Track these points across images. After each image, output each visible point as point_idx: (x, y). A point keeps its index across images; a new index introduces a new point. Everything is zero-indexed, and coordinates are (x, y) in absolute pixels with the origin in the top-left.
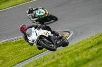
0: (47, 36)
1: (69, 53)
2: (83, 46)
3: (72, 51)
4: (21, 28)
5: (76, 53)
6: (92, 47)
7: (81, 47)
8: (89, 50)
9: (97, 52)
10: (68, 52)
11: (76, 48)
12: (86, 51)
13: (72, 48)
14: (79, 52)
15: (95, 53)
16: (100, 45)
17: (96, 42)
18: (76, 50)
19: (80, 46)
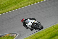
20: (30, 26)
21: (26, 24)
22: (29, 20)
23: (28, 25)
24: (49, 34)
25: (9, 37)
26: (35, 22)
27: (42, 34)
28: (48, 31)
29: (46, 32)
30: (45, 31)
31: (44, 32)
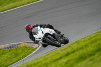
0: (52, 34)
1: (38, 65)
2: (51, 57)
3: (41, 62)
4: (27, 28)
5: (45, 64)
6: (61, 58)
7: (50, 59)
8: (59, 61)
9: (66, 63)
10: (38, 63)
11: (46, 60)
12: (56, 62)
13: (41, 59)
14: (48, 64)
15: (64, 64)
16: (69, 56)
17: (65, 53)
18: (46, 61)
19: (49, 57)
20: (40, 39)
21: (34, 36)
22: (39, 27)
23: (36, 37)
24: (95, 44)
25: (26, 48)
26: (49, 32)
27: (84, 44)
28: (93, 39)
29: (89, 41)
30: (89, 39)
31: (86, 41)
